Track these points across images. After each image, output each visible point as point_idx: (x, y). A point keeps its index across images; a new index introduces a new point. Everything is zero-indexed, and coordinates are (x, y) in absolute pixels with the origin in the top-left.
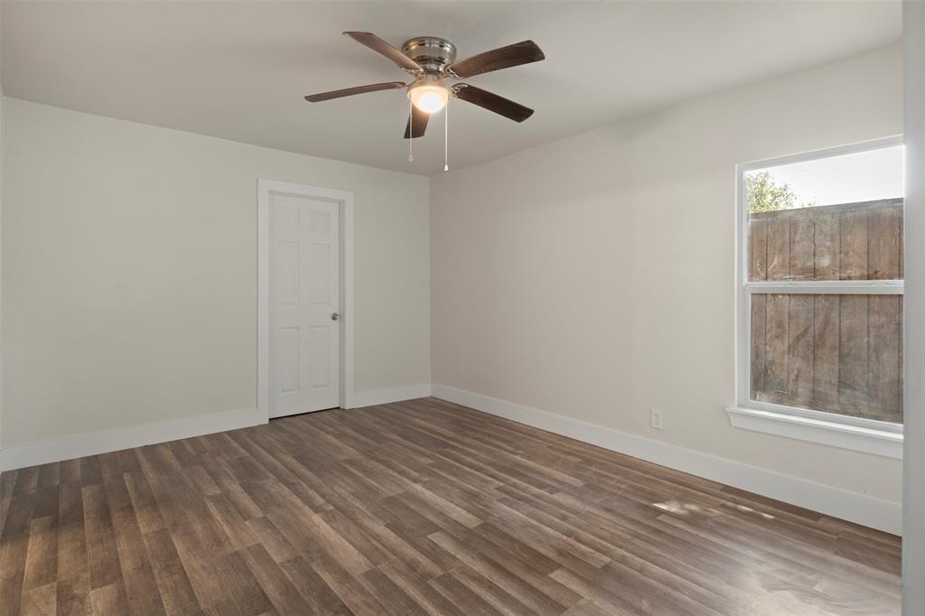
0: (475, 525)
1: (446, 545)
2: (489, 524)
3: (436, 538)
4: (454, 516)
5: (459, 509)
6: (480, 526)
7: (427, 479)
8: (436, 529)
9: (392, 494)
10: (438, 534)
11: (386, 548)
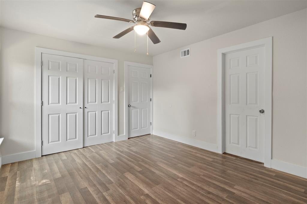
0: (127, 173)
1: (137, 168)
2: (122, 173)
3: (140, 169)
4: (133, 176)
5: (130, 179)
6: (125, 173)
7: (142, 197)
8: (139, 172)
9: (157, 186)
10: (139, 170)
11: (153, 167)
